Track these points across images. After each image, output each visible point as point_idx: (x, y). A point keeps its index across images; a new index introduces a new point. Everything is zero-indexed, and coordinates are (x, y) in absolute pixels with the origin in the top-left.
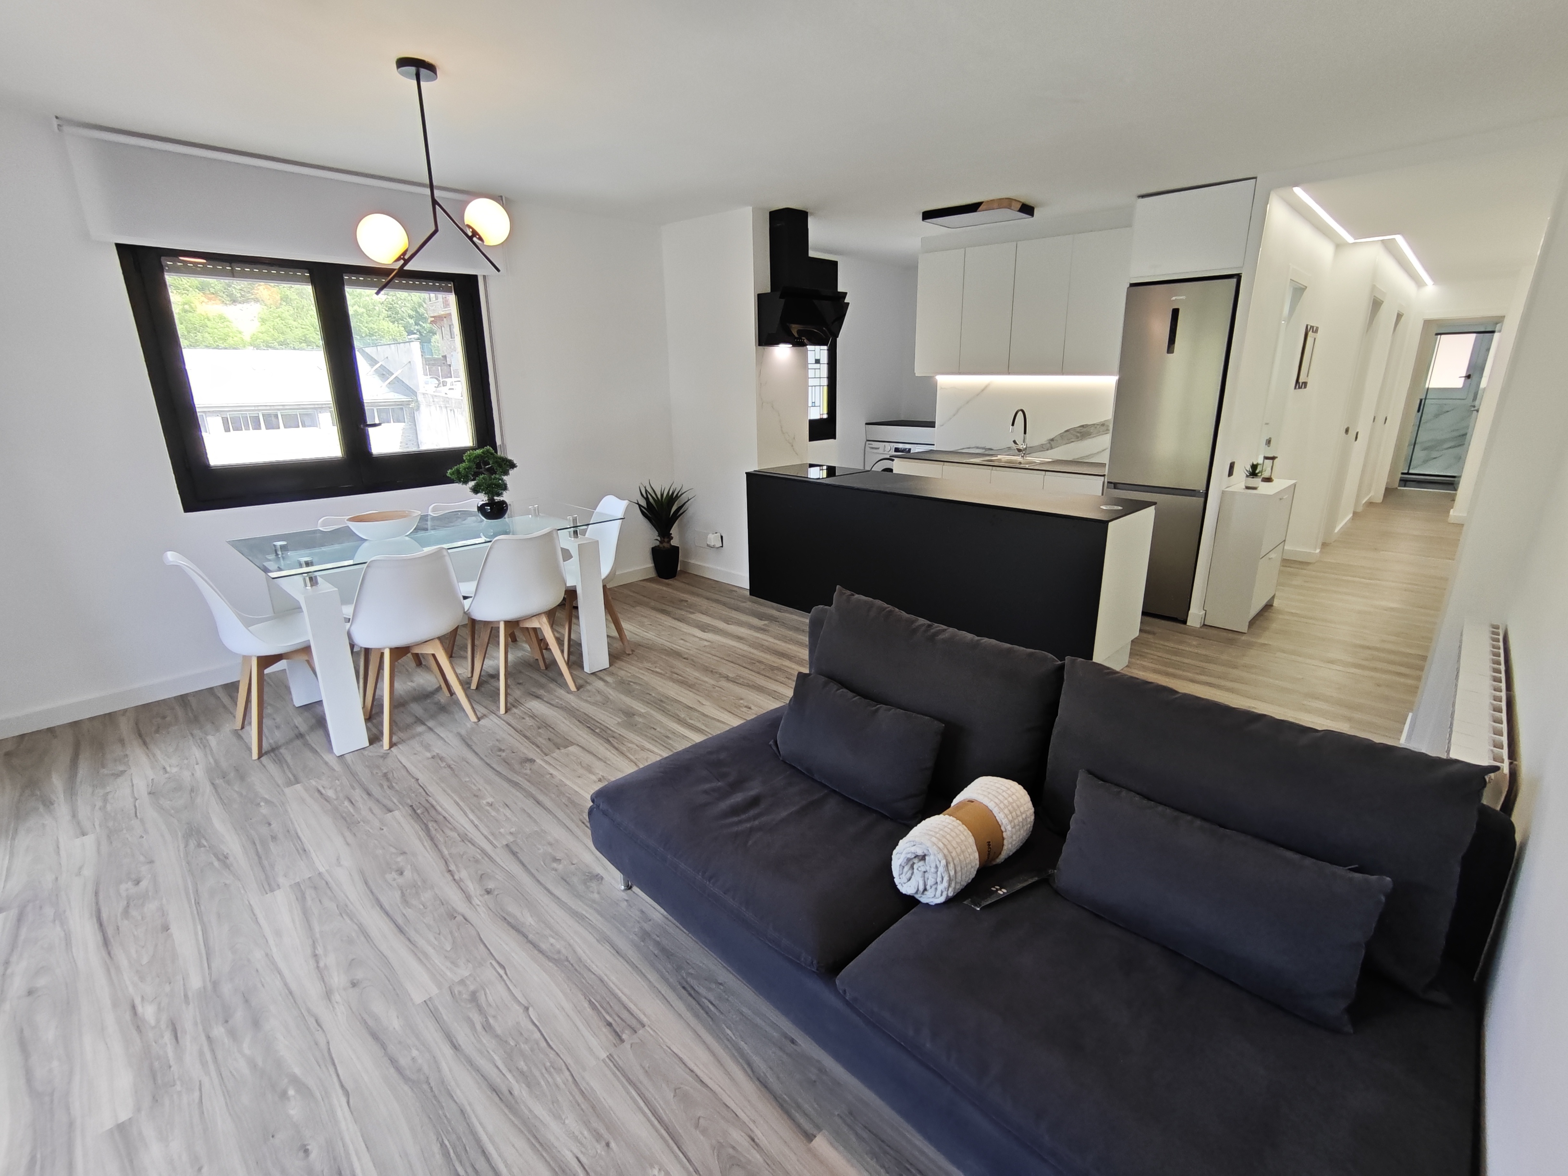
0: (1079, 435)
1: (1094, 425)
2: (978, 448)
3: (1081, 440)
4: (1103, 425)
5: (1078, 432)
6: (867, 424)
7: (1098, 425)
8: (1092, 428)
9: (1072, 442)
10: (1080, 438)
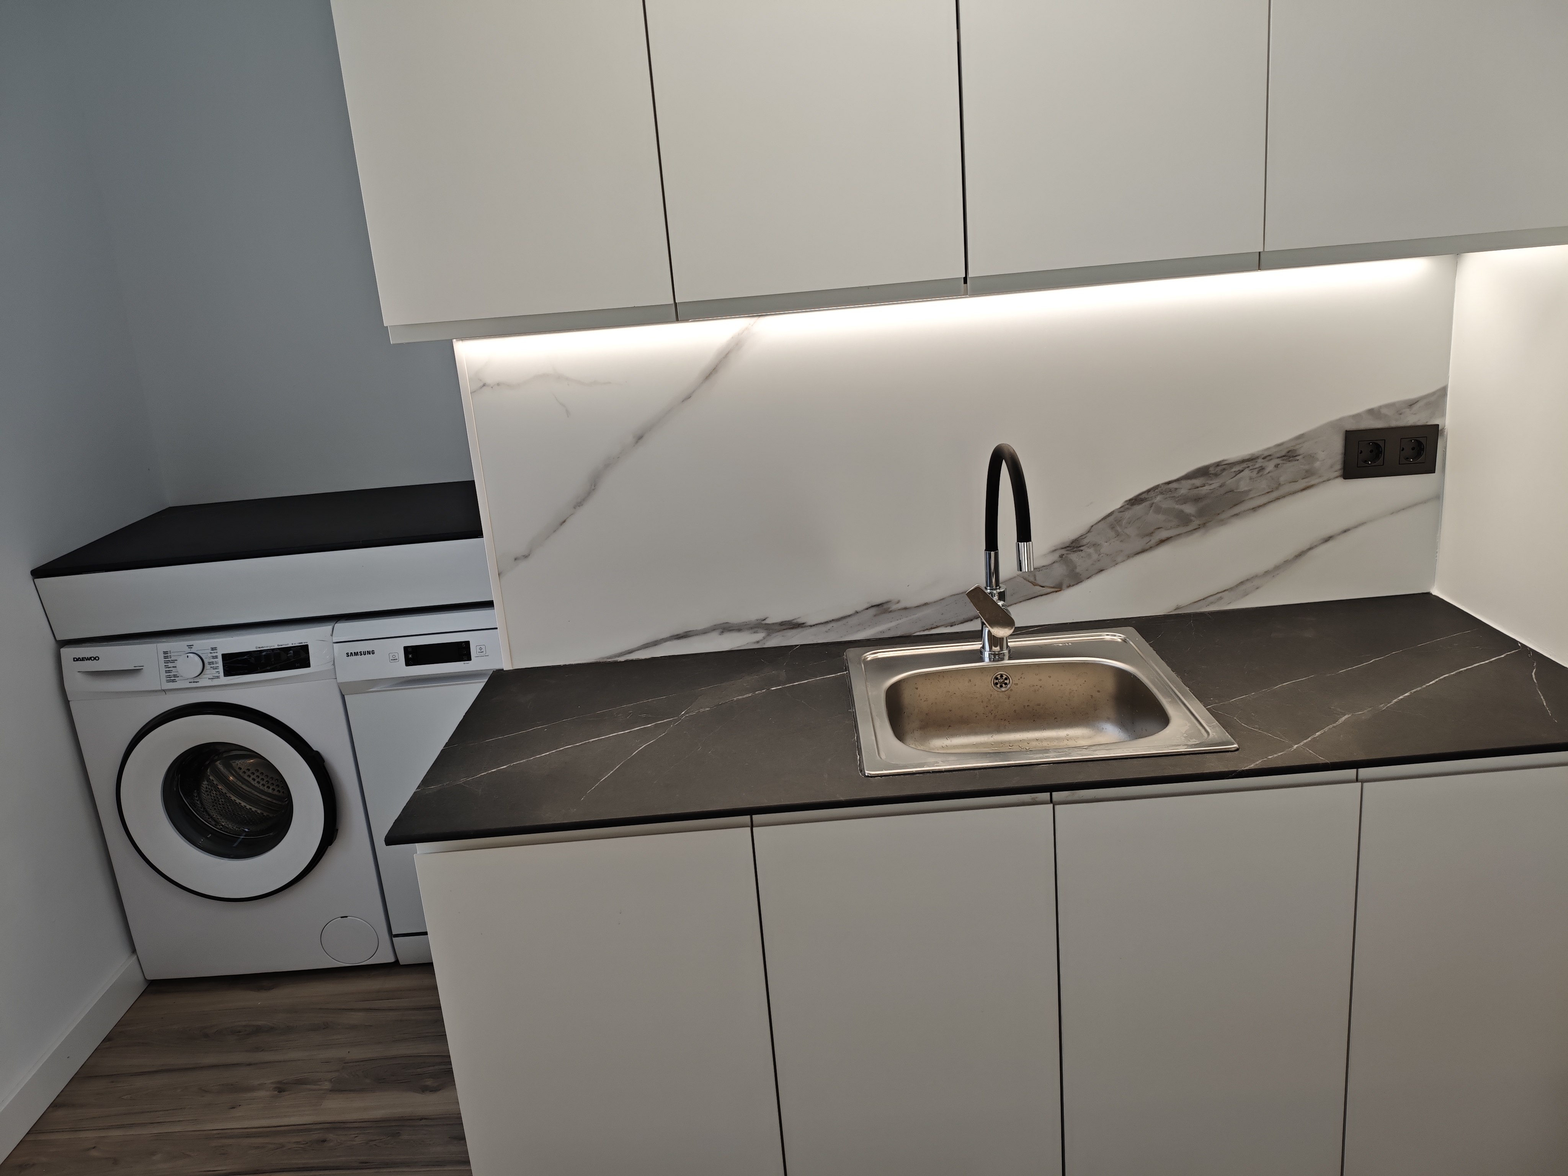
0: (1189, 509)
1: (1252, 459)
2: (725, 628)
3: (1203, 526)
4: (1289, 454)
5: (1185, 500)
6: (39, 573)
7: (1267, 457)
8: (1246, 473)
9: (1162, 542)
10: (1196, 523)
